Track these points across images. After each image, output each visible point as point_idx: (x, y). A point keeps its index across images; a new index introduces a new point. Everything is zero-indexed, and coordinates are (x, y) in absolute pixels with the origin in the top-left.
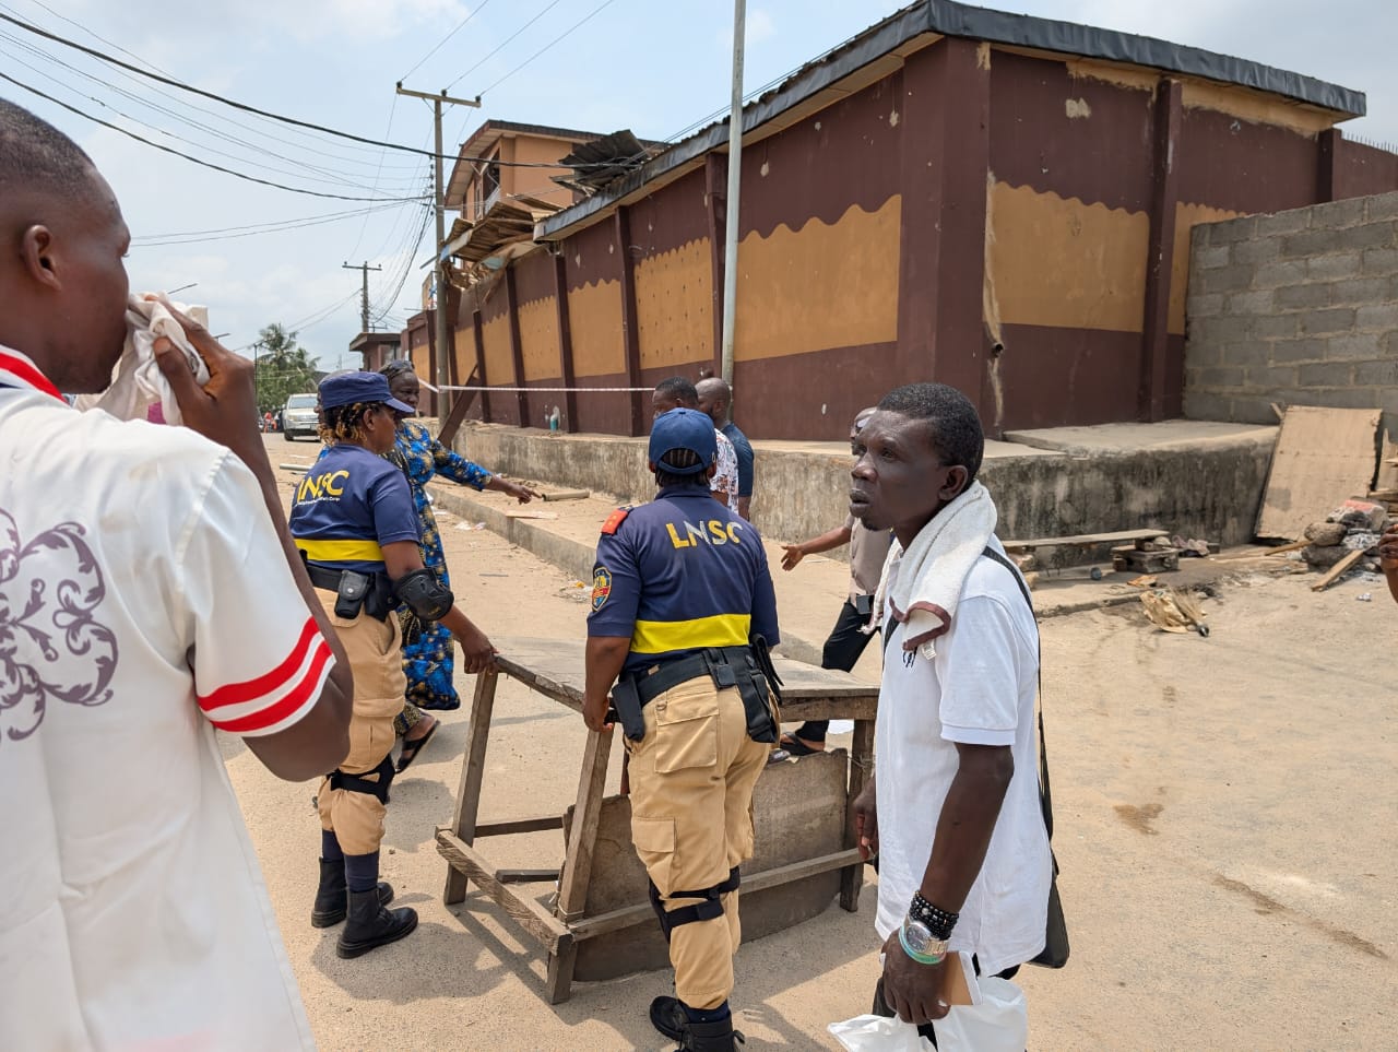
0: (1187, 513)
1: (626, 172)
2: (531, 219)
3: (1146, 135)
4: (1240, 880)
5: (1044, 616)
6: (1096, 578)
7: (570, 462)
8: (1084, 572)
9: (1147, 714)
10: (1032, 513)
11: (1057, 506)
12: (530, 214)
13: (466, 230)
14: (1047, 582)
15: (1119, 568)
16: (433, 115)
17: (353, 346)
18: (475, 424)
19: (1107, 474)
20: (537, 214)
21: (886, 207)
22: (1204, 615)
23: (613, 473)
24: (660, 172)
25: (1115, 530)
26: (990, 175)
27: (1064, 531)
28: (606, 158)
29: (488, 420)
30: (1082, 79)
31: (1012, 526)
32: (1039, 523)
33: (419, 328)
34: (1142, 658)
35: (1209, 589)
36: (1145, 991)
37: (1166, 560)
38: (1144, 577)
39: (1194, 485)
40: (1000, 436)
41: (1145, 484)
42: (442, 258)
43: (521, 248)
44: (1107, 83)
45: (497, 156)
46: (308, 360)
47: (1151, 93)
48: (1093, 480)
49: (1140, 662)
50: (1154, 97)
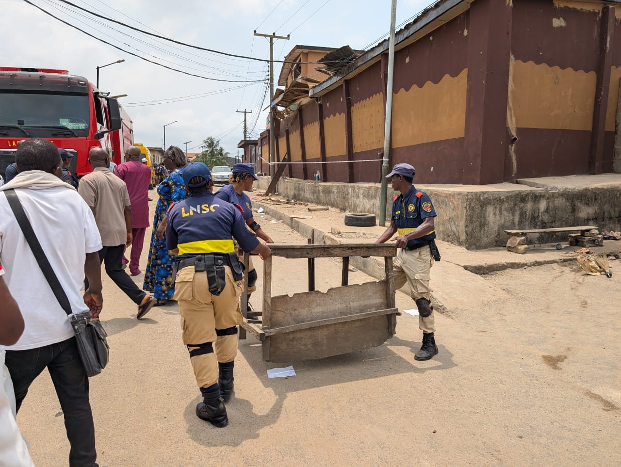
0: (610, 218)
1: (347, 65)
2: (308, 87)
3: (596, 34)
4: (599, 394)
5: (527, 266)
6: (559, 249)
7: (322, 194)
8: (553, 246)
9: (570, 313)
10: (527, 217)
11: (540, 214)
12: (308, 85)
13: (281, 93)
14: (533, 250)
15: (571, 244)
16: (269, 44)
17: (239, 146)
18: (286, 178)
19: (567, 199)
20: (311, 85)
21: (461, 75)
22: (610, 267)
23: (339, 199)
24: (362, 63)
25: (571, 226)
26: (512, 57)
27: (544, 225)
28: (338, 58)
29: (291, 177)
30: (562, 8)
31: (517, 223)
32: (531, 222)
33: (264, 138)
34: (574, 287)
35: (617, 255)
36: (532, 441)
37: (596, 241)
38: (584, 249)
39: (615, 205)
40: (515, 181)
41: (588, 204)
42: (272, 106)
43: (305, 101)
44: (575, 9)
45: (300, 61)
46: (224, 152)
47: (598, 13)
48: (560, 202)
49: (572, 289)
50: (600, 15)
